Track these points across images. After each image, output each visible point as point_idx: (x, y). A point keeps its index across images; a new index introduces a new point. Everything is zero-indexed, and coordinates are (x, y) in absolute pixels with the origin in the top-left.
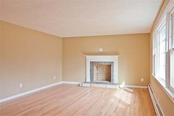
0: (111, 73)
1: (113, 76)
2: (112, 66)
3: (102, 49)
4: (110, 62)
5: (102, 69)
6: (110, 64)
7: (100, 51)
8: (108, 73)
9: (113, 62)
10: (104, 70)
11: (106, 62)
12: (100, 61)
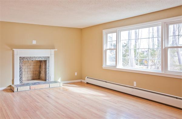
0: (47, 70)
1: (49, 73)
2: (47, 62)
3: (35, 41)
4: (46, 57)
5: (28, 66)
6: (45, 60)
7: (33, 43)
8: (35, 70)
9: (49, 57)
10: (31, 67)
11: (40, 57)
12: (34, 56)
